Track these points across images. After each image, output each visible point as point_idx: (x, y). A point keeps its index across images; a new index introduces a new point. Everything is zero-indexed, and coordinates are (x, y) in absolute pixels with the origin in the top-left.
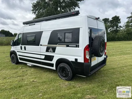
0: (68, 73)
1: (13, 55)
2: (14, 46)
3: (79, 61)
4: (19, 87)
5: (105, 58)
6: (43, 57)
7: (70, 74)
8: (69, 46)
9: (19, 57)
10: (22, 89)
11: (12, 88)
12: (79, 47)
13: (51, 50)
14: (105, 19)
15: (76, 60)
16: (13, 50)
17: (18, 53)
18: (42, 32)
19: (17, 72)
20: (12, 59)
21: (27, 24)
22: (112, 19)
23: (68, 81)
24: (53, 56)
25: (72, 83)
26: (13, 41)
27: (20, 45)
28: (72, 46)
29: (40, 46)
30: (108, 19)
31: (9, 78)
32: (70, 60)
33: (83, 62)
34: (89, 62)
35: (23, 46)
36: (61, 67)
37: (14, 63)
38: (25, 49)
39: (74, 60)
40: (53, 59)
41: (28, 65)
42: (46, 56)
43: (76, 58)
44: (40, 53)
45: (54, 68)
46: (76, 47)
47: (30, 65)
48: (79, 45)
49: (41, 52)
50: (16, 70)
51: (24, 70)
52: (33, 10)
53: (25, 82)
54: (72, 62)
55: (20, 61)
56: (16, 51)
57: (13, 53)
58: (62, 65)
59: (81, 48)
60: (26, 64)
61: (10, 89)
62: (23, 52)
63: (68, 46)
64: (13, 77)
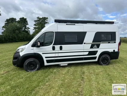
3: (115, 51)
13: (96, 46)
14: (12, 18)
22: (19, 20)
24: (97, 51)
28: (112, 42)
30: (15, 19)
32: (110, 51)
44: (83, 51)
56: (41, 53)
63: (109, 43)
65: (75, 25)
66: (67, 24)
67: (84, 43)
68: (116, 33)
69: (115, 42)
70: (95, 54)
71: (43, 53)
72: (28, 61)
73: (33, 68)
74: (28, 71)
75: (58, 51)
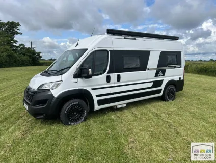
6: (151, 84)
15: (180, 78)
24: (163, 80)
29: (147, 71)
33: (183, 79)
44: (146, 81)
45: (161, 94)
54: (177, 81)
63: (175, 68)
65: (135, 39)
66: (125, 38)
67: (148, 69)
68: (182, 53)
69: (181, 67)
70: (160, 85)
71: (92, 89)
72: (69, 105)
73: (77, 118)
74: (69, 125)
75: (114, 83)
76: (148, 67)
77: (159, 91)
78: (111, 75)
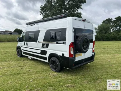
0: (57, 66)
1: (18, 49)
2: (19, 42)
3: (65, 56)
4: (18, 74)
5: (93, 55)
6: (39, 52)
7: (59, 67)
8: (59, 43)
9: (22, 51)
10: (19, 75)
11: (12, 74)
12: (65, 44)
13: (45, 46)
15: (63, 54)
16: (19, 45)
17: (22, 48)
18: (40, 31)
19: (19, 63)
20: (18, 52)
21: (29, 25)
22: (115, 19)
23: (57, 72)
24: (47, 51)
25: (60, 74)
26: (19, 38)
27: (24, 42)
28: (60, 43)
29: (37, 43)
30: (111, 19)
31: (12, 67)
32: (59, 55)
33: (68, 56)
34: (74, 57)
35: (26, 43)
36: (52, 61)
37: (19, 56)
38: (27, 45)
39: (61, 55)
40: (46, 53)
41: (29, 58)
42: (42, 51)
43: (63, 53)
45: (47, 61)
46: (64, 44)
47: (31, 58)
48: (65, 42)
49: (38, 48)
50: (19, 62)
51: (25, 62)
52: (41, 12)
53: (23, 71)
54: (60, 56)
55: (23, 55)
56: (21, 46)
57: (19, 48)
58: (53, 59)
59: (67, 45)
60: (27, 57)
61: (10, 75)
62: (26, 47)
63: (57, 43)
64: (15, 67)
68: (67, 29)
76: (38, 40)
77: (45, 59)
78: (25, 42)
